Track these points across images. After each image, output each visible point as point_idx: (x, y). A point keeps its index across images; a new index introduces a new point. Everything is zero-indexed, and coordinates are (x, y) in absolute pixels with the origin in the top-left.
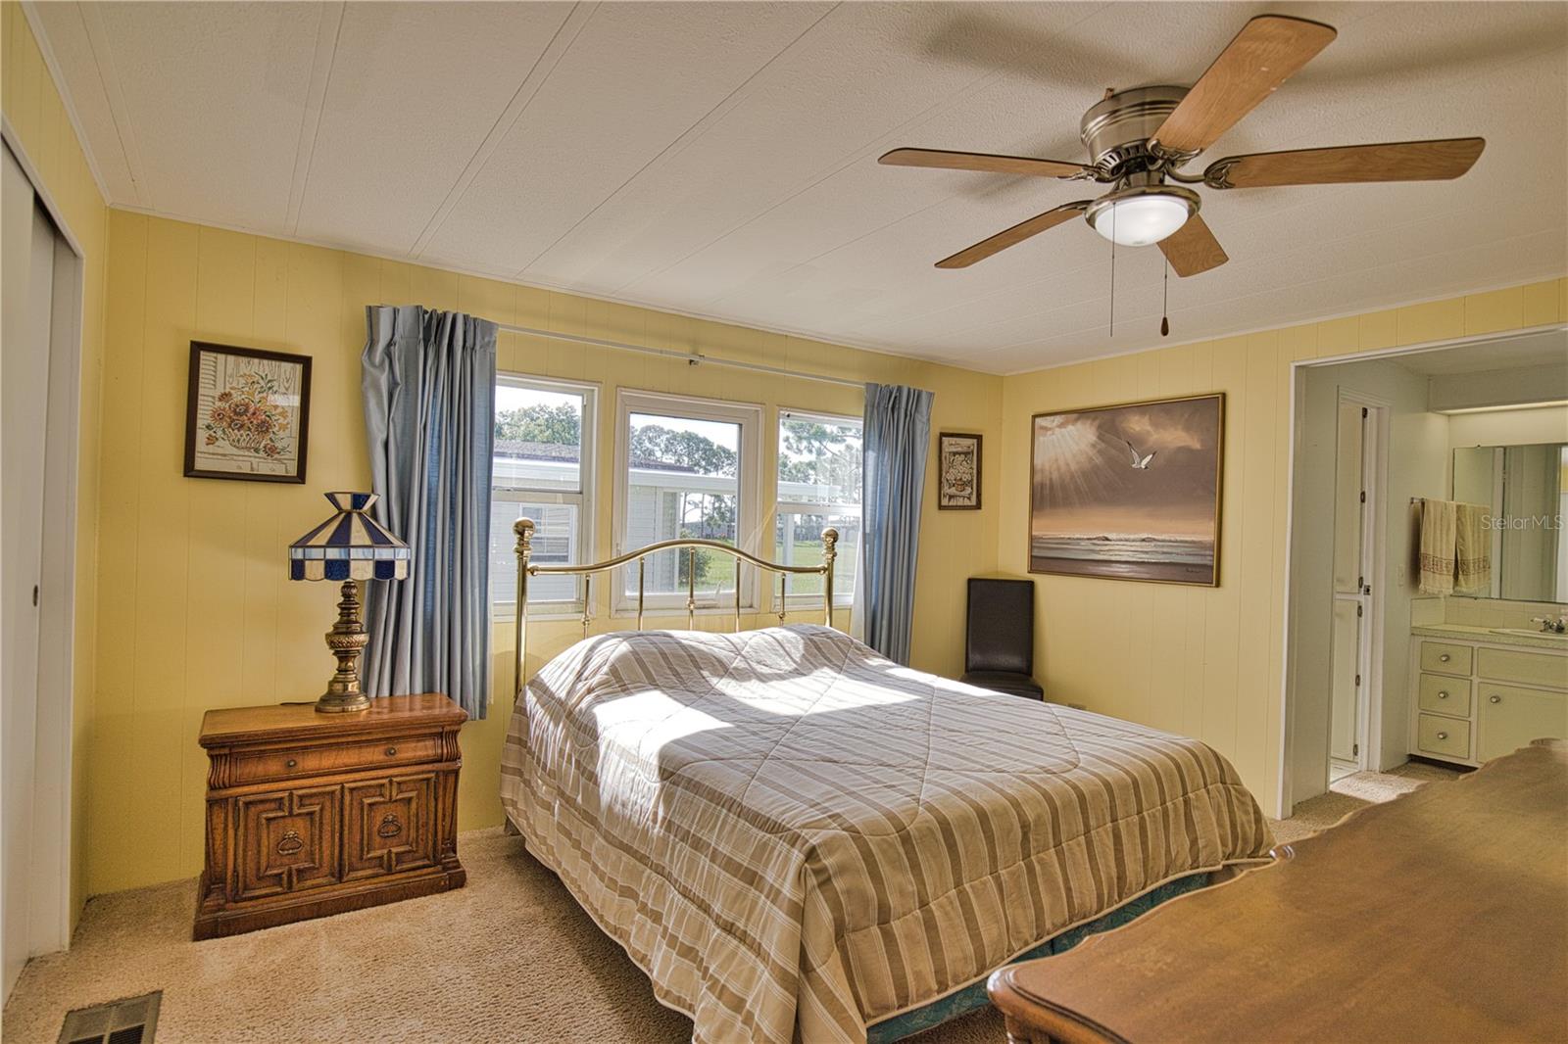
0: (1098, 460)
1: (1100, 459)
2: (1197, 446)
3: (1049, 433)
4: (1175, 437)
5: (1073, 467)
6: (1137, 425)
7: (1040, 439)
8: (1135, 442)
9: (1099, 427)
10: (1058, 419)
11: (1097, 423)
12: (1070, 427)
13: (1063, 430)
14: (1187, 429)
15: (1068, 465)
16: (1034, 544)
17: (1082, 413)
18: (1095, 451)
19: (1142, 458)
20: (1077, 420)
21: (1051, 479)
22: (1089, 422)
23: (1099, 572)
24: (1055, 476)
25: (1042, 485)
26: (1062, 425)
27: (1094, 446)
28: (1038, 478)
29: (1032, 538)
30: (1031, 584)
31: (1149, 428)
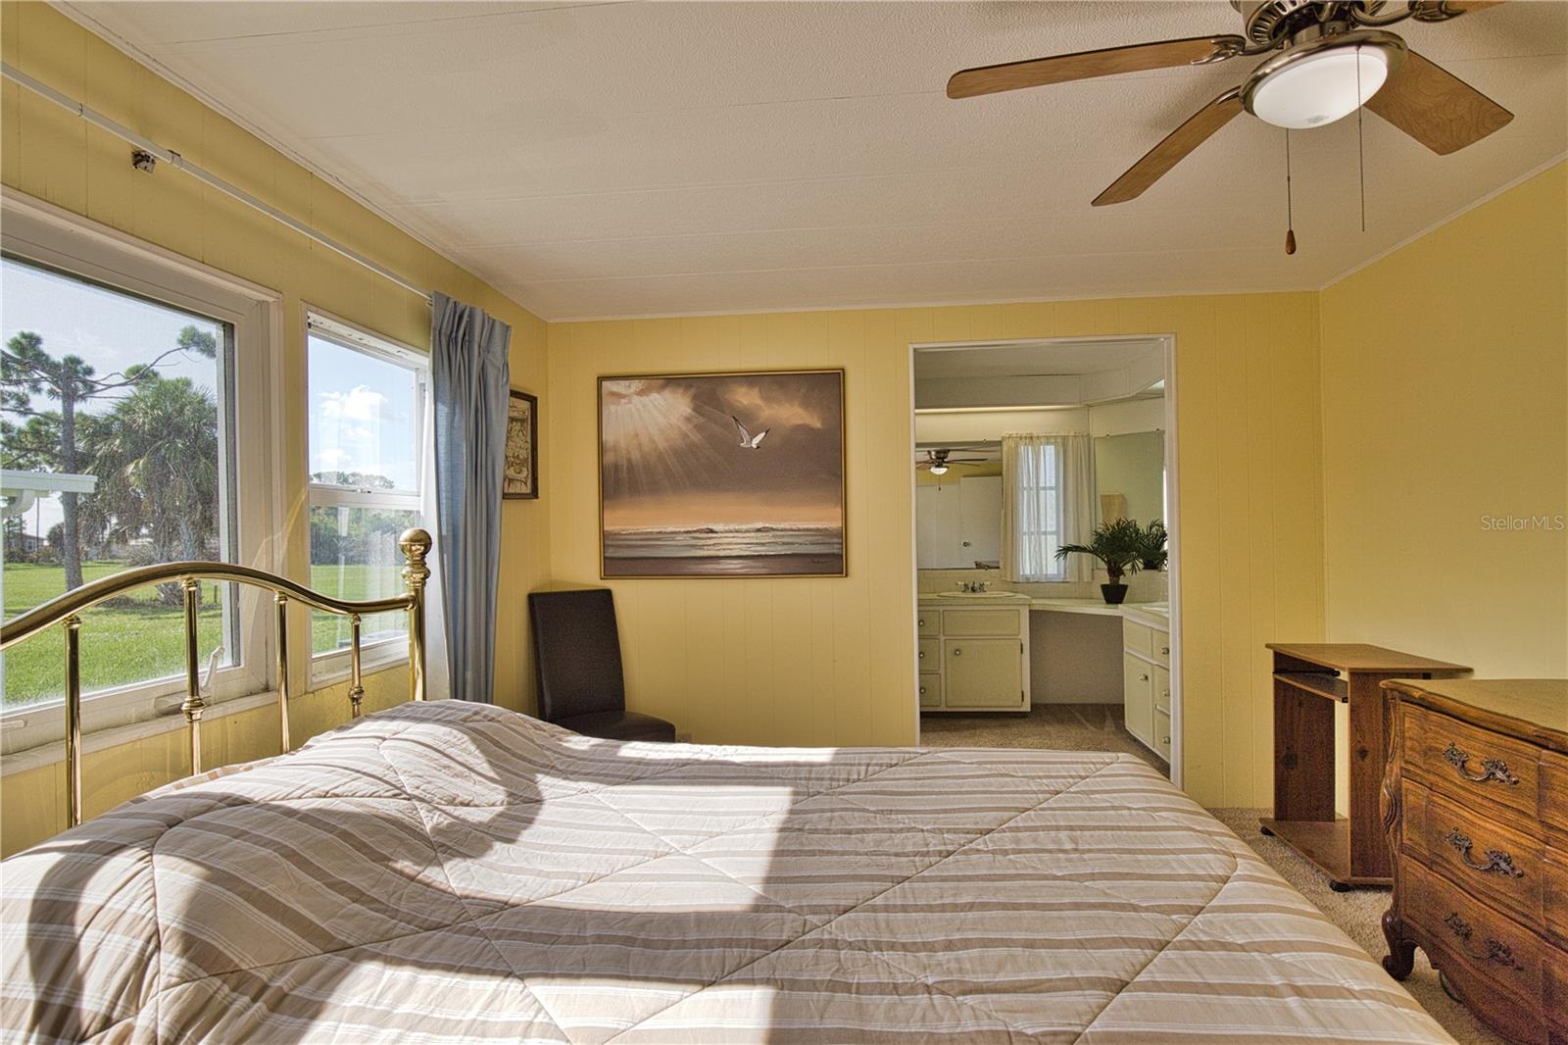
0: (695, 437)
1: (700, 437)
2: (817, 424)
3: (623, 401)
4: (792, 414)
5: (662, 445)
6: (745, 397)
7: (611, 409)
9: (695, 398)
10: (636, 385)
11: (693, 391)
12: (655, 396)
13: (644, 399)
14: (806, 404)
15: (653, 441)
16: (607, 542)
17: (670, 381)
18: (691, 426)
19: (753, 436)
20: (663, 387)
21: (629, 460)
22: (681, 391)
23: (704, 572)
24: (635, 455)
25: (616, 467)
26: (641, 393)
27: (688, 419)
28: (609, 458)
29: (604, 536)
30: (608, 593)
31: (759, 402)
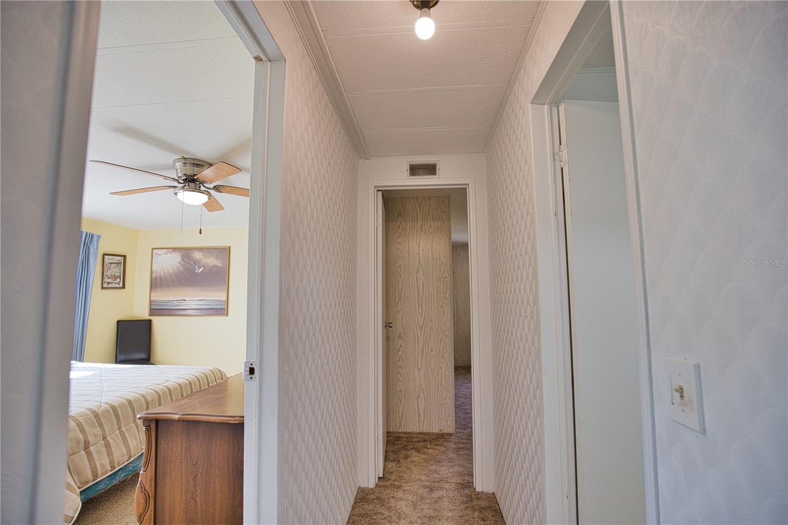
0: (181, 269)
1: (182, 268)
2: (220, 265)
3: (160, 256)
4: (212, 261)
5: (171, 271)
6: (198, 255)
7: (155, 258)
8: (196, 262)
9: (182, 255)
10: (165, 251)
11: (181, 253)
12: (169, 254)
13: (166, 256)
14: (217, 258)
15: (168, 270)
17: (175, 249)
18: (180, 265)
19: (200, 268)
20: (172, 252)
21: (160, 276)
22: (178, 253)
24: (162, 274)
25: (156, 278)
26: (165, 254)
27: (180, 263)
28: (154, 275)
30: (150, 321)
31: (202, 257)
